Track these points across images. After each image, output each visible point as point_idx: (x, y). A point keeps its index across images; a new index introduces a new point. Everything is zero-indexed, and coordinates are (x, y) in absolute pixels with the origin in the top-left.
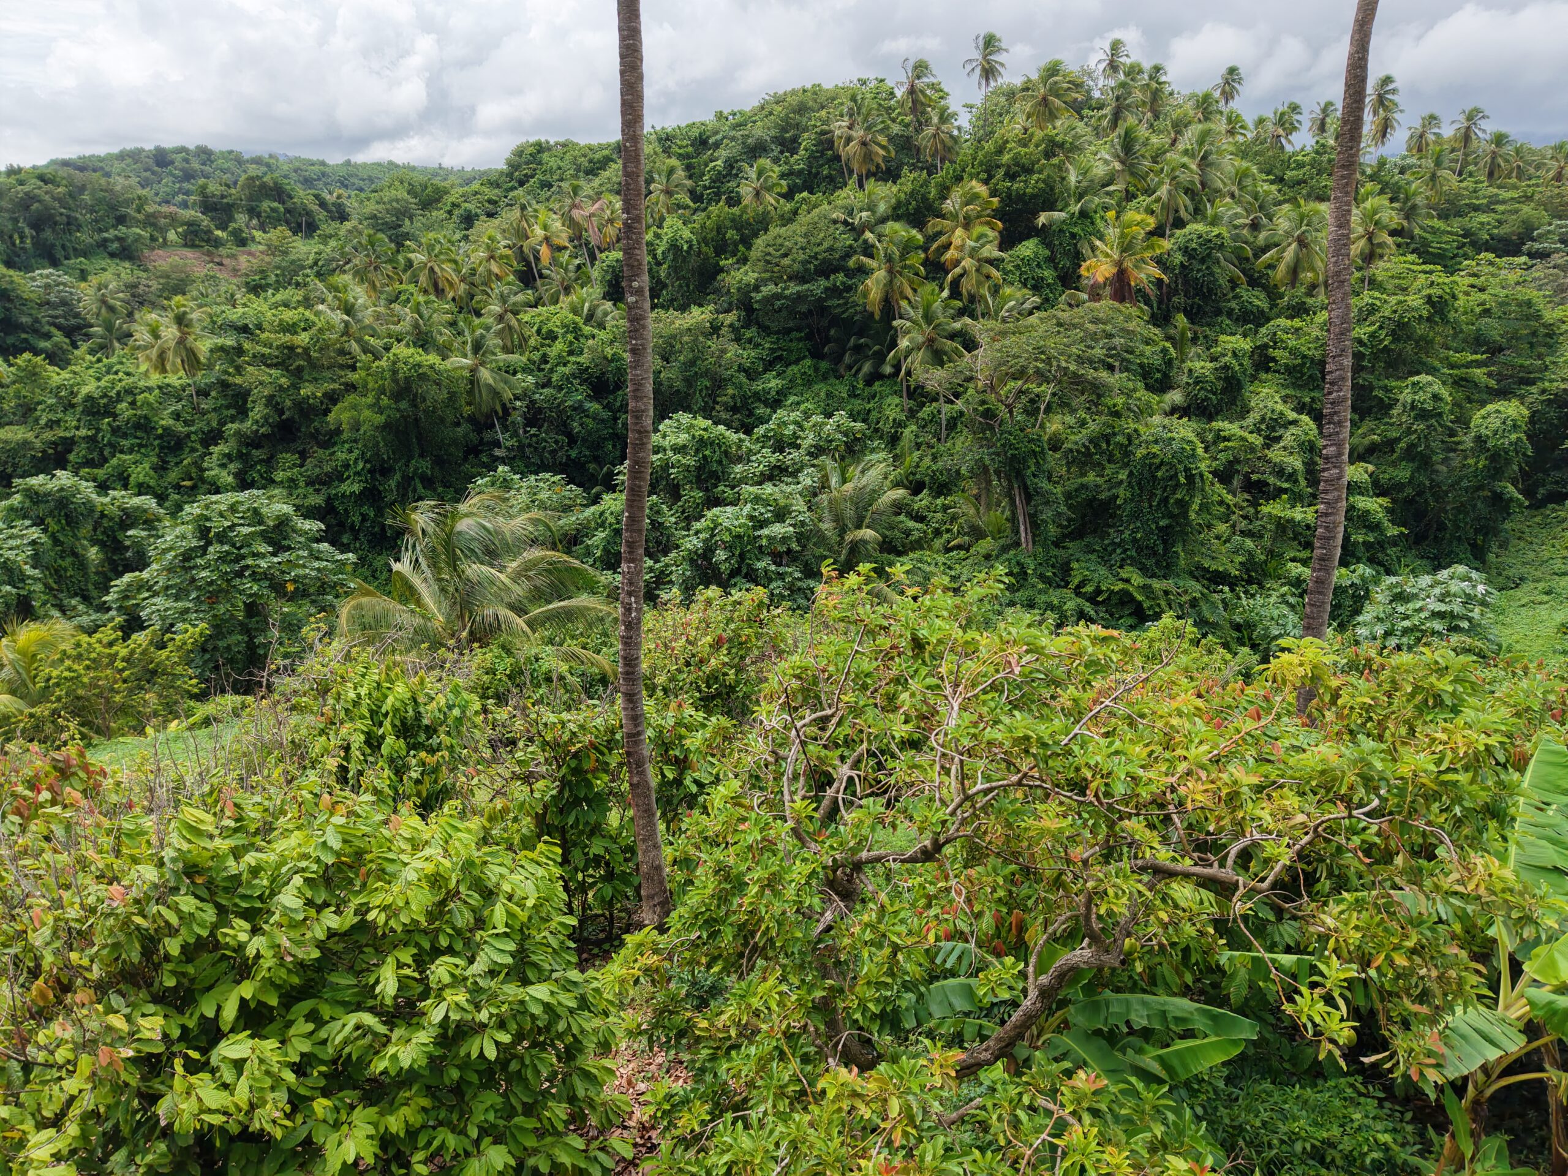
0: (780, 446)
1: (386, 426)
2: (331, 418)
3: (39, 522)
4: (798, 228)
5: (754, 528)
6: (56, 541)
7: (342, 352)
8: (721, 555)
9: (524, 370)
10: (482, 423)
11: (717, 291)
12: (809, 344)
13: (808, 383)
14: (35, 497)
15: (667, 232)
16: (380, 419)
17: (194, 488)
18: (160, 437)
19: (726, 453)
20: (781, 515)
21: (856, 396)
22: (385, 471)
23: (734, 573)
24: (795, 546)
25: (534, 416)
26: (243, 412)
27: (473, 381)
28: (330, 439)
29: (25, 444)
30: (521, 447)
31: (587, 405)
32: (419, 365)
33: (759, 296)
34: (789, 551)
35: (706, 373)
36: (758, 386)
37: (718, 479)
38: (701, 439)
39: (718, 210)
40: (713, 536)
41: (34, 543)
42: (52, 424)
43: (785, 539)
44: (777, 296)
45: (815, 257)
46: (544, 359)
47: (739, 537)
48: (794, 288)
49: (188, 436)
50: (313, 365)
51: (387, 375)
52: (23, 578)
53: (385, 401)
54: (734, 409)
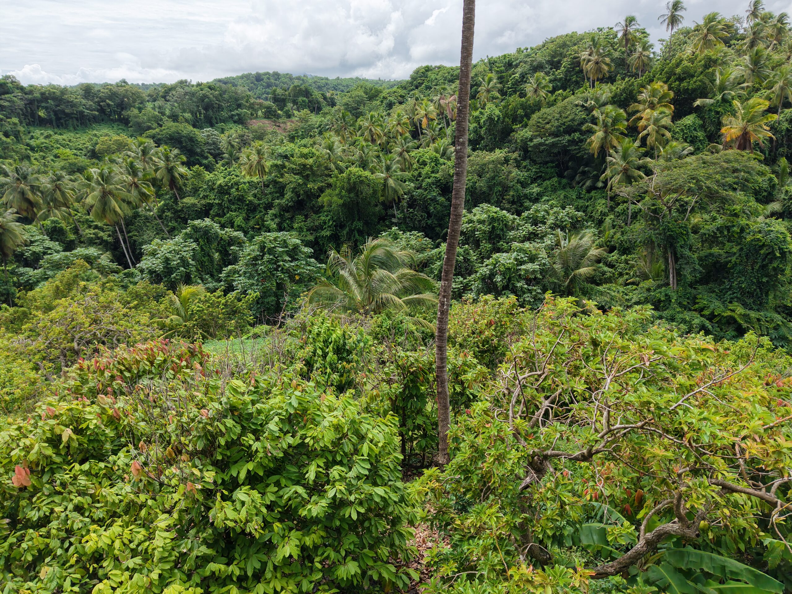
0: (535, 223)
1: (344, 205)
2: (320, 199)
3: (196, 240)
4: (556, 109)
5: (517, 265)
6: (202, 249)
7: (327, 168)
8: (498, 278)
9: (409, 180)
10: (387, 206)
11: (509, 142)
12: (557, 170)
13: (554, 190)
14: (196, 229)
15: (487, 112)
16: (341, 202)
17: (260, 229)
18: (247, 205)
19: (506, 225)
20: (532, 259)
21: (580, 198)
22: (342, 227)
23: (505, 288)
24: (539, 276)
25: (412, 203)
26: (282, 195)
27: (385, 185)
28: (318, 210)
29: (194, 205)
30: (405, 218)
31: (438, 198)
32: (360, 176)
33: (532, 144)
34: (535, 278)
35: (500, 184)
36: (527, 191)
37: (500, 238)
38: (493, 217)
39: (514, 100)
40: (495, 267)
41: (194, 249)
42: (205, 197)
43: (534, 272)
44: (541, 144)
45: (564, 124)
46: (420, 175)
47: (509, 269)
48: (551, 140)
49: (259, 205)
50: (314, 173)
51: (346, 180)
52: (188, 264)
53: (344, 193)
54: (513, 203)
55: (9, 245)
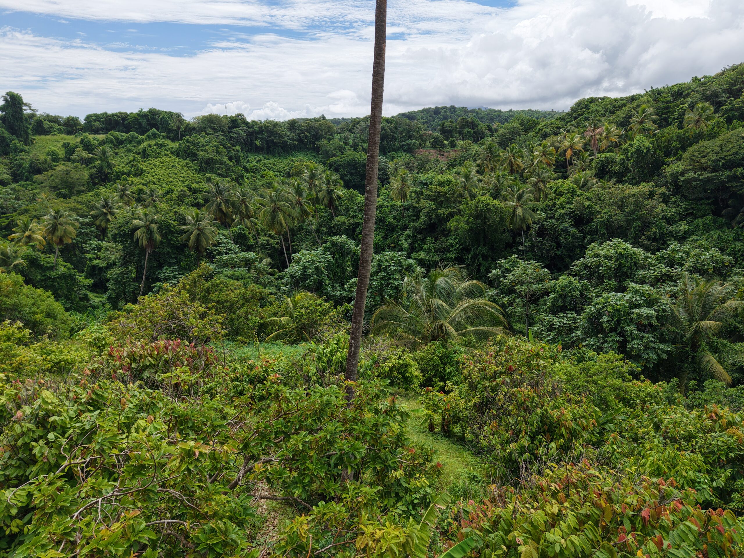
0: (671, 264)
1: (470, 230)
2: (448, 224)
3: (333, 254)
4: (717, 142)
5: (631, 308)
6: (337, 262)
7: (461, 195)
8: (605, 318)
9: (542, 210)
10: (516, 233)
11: (660, 175)
12: (713, 207)
13: (707, 229)
14: (333, 243)
15: (636, 143)
16: (467, 227)
17: (395, 247)
18: (387, 226)
19: (635, 263)
20: (650, 303)
21: (739, 240)
22: (468, 250)
23: (612, 330)
24: (655, 322)
25: (542, 232)
26: (418, 218)
27: (514, 213)
28: (447, 234)
29: (344, 223)
30: (533, 246)
31: (570, 229)
32: (488, 204)
33: (683, 179)
34: (651, 325)
35: (640, 219)
36: (673, 228)
37: (627, 277)
38: (620, 254)
39: (672, 131)
40: (603, 307)
41: (328, 261)
42: (354, 217)
43: (648, 317)
44: (694, 179)
45: (724, 158)
46: (554, 205)
47: (618, 311)
48: (706, 175)
49: (397, 226)
50: (447, 200)
51: (473, 208)
52: (322, 273)
53: (471, 219)
54: (654, 240)
55: (203, 245)
